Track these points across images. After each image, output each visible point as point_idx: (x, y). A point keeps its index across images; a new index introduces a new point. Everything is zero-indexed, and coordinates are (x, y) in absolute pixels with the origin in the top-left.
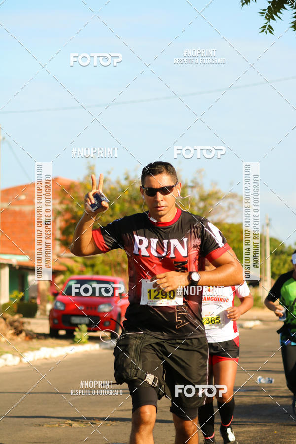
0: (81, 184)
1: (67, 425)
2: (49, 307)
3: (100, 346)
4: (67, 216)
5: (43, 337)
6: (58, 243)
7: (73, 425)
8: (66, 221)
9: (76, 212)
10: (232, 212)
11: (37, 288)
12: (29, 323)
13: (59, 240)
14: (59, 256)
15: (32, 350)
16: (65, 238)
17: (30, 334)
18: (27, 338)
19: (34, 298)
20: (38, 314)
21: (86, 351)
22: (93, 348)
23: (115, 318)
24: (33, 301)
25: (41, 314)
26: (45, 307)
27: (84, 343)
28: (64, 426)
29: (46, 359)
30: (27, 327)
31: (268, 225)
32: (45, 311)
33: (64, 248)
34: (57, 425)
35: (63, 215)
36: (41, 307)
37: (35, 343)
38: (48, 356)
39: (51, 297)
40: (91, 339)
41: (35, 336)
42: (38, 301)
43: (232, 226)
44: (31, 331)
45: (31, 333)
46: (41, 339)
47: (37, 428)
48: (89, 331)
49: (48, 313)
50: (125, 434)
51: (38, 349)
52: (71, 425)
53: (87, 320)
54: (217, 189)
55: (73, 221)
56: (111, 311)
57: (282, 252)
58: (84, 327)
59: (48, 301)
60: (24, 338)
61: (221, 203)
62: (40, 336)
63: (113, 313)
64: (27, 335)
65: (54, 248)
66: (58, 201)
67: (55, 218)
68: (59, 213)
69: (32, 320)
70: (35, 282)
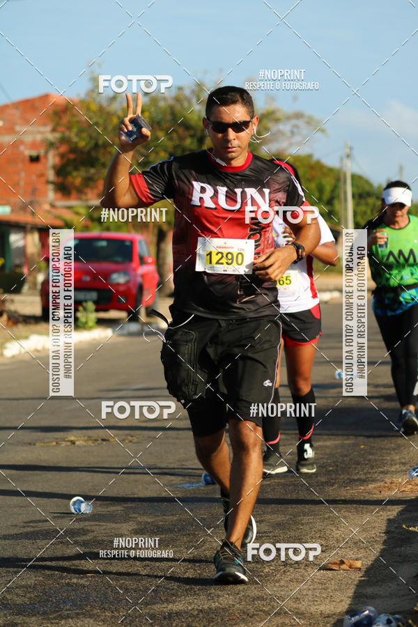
0: (82, 102)
1: (69, 443)
2: (41, 278)
3: (113, 332)
4: (63, 149)
5: (33, 321)
6: (51, 187)
7: (77, 443)
8: (62, 156)
9: (76, 143)
10: (297, 139)
11: (23, 250)
12: (12, 301)
13: (53, 183)
14: (53, 206)
15: (18, 338)
16: (60, 180)
17: (14, 317)
18: (10, 323)
19: (19, 266)
20: (26, 288)
21: (94, 339)
22: (105, 334)
23: (134, 291)
24: (18, 270)
25: (30, 288)
26: (35, 278)
27: (90, 328)
28: (64, 444)
29: (37, 351)
30: (11, 307)
31: (348, 156)
32: (35, 284)
33: (59, 195)
34: (54, 443)
35: (57, 148)
36: (30, 279)
37: (21, 328)
38: (40, 348)
39: (43, 265)
40: (101, 322)
41: (21, 319)
42: (25, 270)
43: (297, 158)
44: (16, 312)
45: (16, 315)
46: (30, 323)
47: (25, 448)
48: (97, 310)
49: (39, 287)
50: (151, 453)
51: (27, 338)
52: (74, 443)
53: (94, 295)
54: (274, 106)
55: (72, 156)
56: (127, 283)
57: (369, 194)
58: (91, 306)
59: (39, 270)
60: (5, 323)
61: (281, 127)
62: (29, 320)
63: (131, 285)
64: (9, 318)
65: (45, 194)
66: (49, 128)
67: (46, 153)
68: (51, 145)
69: (16, 298)
70: (21, 243)
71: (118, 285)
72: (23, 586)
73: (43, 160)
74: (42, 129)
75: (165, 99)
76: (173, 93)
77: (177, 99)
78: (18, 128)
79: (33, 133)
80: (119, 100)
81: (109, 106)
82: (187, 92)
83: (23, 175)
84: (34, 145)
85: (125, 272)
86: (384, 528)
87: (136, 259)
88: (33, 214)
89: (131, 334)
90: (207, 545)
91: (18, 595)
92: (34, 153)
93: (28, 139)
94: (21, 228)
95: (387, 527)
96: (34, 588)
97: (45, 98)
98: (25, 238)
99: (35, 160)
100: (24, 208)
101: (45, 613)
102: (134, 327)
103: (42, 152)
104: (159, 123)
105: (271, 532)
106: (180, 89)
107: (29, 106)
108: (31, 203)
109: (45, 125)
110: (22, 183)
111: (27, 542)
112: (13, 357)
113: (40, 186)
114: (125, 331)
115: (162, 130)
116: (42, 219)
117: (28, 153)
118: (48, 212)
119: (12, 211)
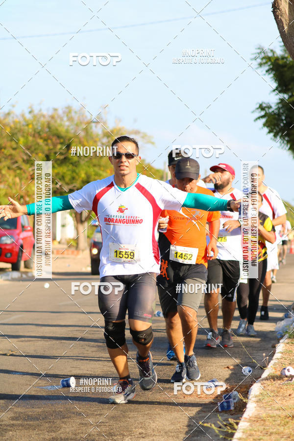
23: (17, 249)
71: (6, 244)
75: (44, 116)
76: (51, 113)
77: (52, 117)
80: (12, 115)
81: (5, 119)
82: (60, 112)
85: (12, 235)
86: (186, 423)
87: (19, 226)
89: (13, 280)
90: (62, 430)
95: (189, 422)
102: (16, 274)
104: (39, 133)
105: (107, 422)
106: (55, 110)
114: (10, 278)
115: (41, 138)
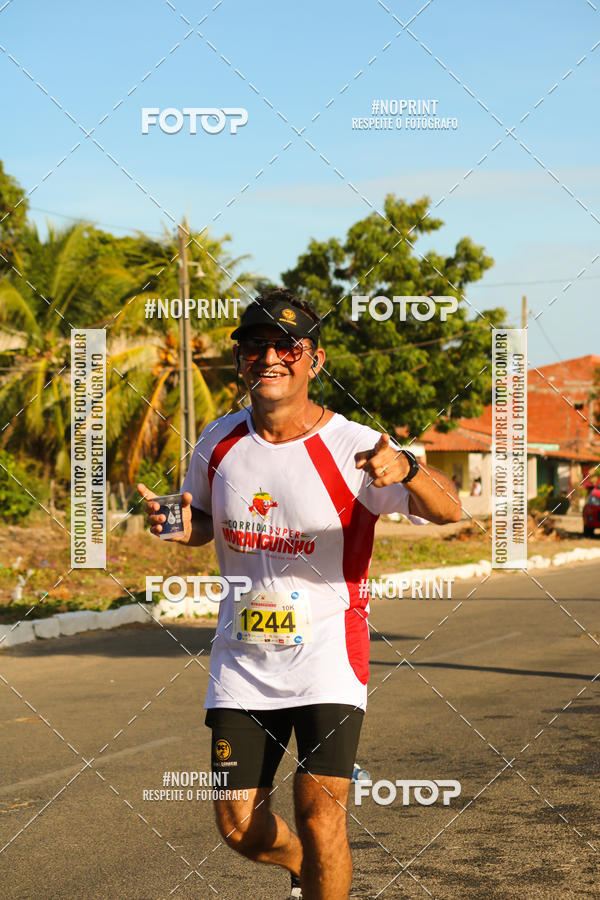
2: (582, 502)
5: (576, 537)
11: (568, 480)
12: (560, 521)
14: (593, 445)
15: (565, 550)
17: (562, 534)
18: (559, 538)
19: (565, 492)
20: (570, 510)
24: (564, 495)
25: (573, 510)
26: (577, 502)
29: (580, 561)
30: (558, 525)
32: (577, 507)
33: (598, 436)
35: (597, 399)
36: (573, 502)
37: (567, 543)
38: (582, 558)
39: (585, 492)
41: (567, 535)
42: (570, 496)
44: (562, 530)
45: (563, 532)
46: (574, 539)
47: (573, 639)
49: (581, 510)
51: (572, 550)
59: (581, 496)
60: (555, 538)
62: (573, 536)
64: (558, 535)
65: (587, 436)
66: (591, 382)
67: (589, 402)
68: (593, 396)
69: (563, 518)
70: (566, 475)
72: (572, 751)
73: (585, 408)
74: (585, 383)
78: (566, 382)
79: (578, 386)
83: (569, 419)
84: (578, 396)
88: (577, 451)
91: (568, 757)
92: (579, 402)
93: (574, 391)
94: (567, 462)
96: (582, 752)
97: (588, 358)
98: (570, 470)
99: (579, 407)
100: (569, 446)
101: (590, 773)
103: (585, 401)
107: (575, 365)
108: (576, 442)
109: (588, 380)
110: (568, 426)
111: (575, 715)
112: (561, 566)
113: (582, 429)
116: (585, 454)
117: (572, 402)
118: (589, 449)
119: (561, 448)
